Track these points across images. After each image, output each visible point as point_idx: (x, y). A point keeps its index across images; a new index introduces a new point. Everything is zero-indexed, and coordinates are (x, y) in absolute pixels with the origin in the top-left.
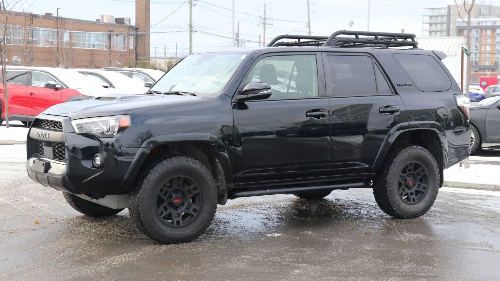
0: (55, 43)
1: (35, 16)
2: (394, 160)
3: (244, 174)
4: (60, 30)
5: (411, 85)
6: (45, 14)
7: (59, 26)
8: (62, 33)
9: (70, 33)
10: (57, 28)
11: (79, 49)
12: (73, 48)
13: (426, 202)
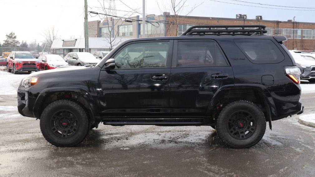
0: (292, 36)
1: (280, 22)
2: (223, 109)
3: (106, 111)
4: (295, 29)
5: (244, 59)
6: (288, 20)
7: (295, 27)
8: (296, 31)
9: (302, 30)
10: (294, 28)
11: (306, 40)
12: (303, 39)
13: (252, 138)
